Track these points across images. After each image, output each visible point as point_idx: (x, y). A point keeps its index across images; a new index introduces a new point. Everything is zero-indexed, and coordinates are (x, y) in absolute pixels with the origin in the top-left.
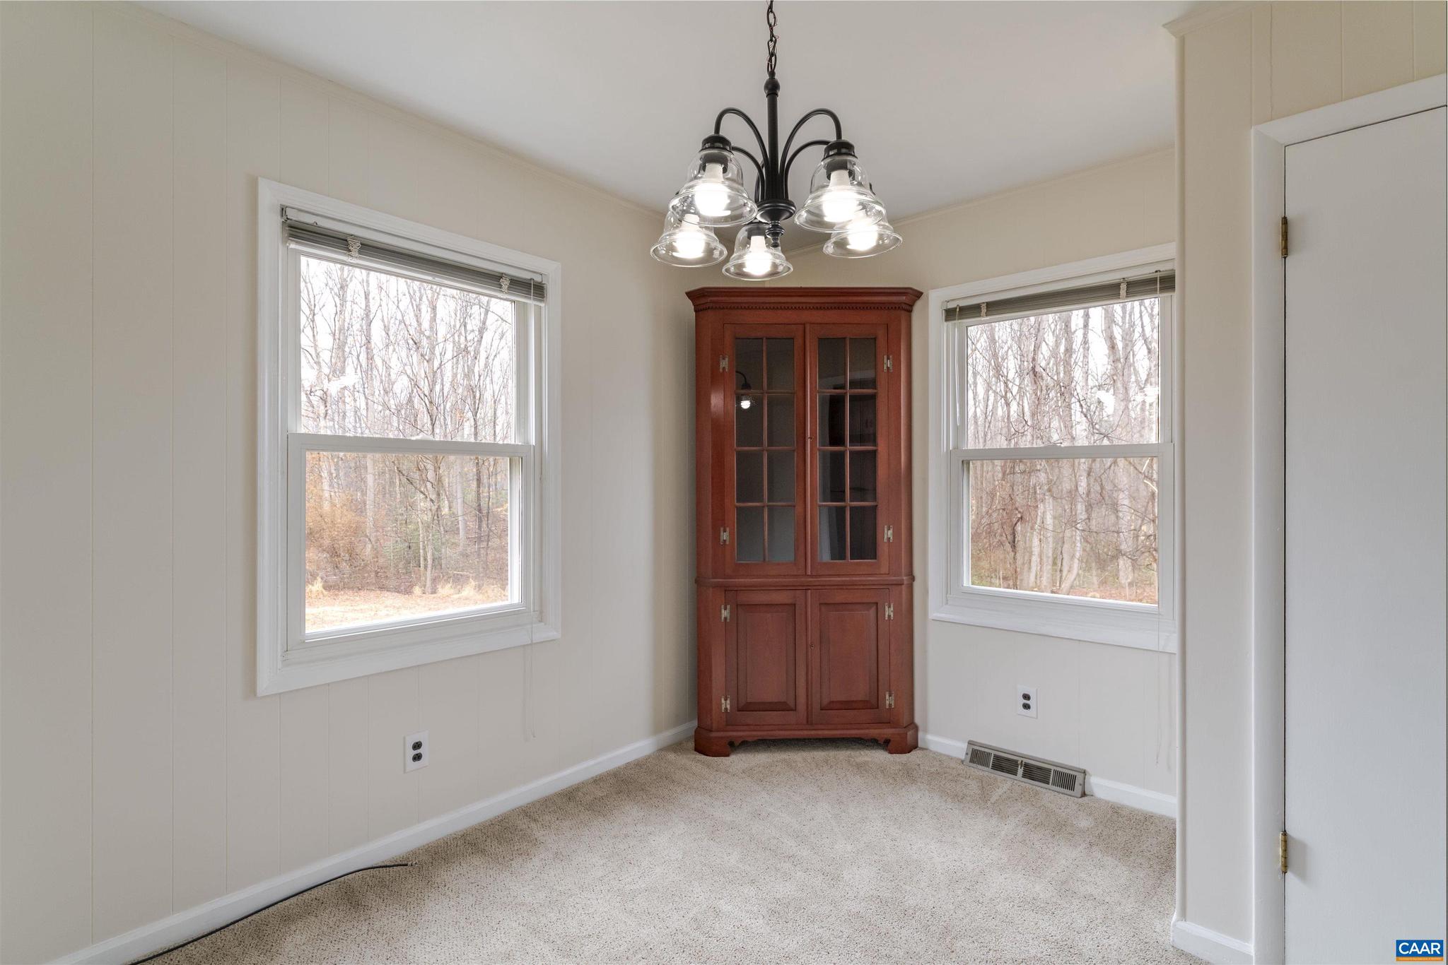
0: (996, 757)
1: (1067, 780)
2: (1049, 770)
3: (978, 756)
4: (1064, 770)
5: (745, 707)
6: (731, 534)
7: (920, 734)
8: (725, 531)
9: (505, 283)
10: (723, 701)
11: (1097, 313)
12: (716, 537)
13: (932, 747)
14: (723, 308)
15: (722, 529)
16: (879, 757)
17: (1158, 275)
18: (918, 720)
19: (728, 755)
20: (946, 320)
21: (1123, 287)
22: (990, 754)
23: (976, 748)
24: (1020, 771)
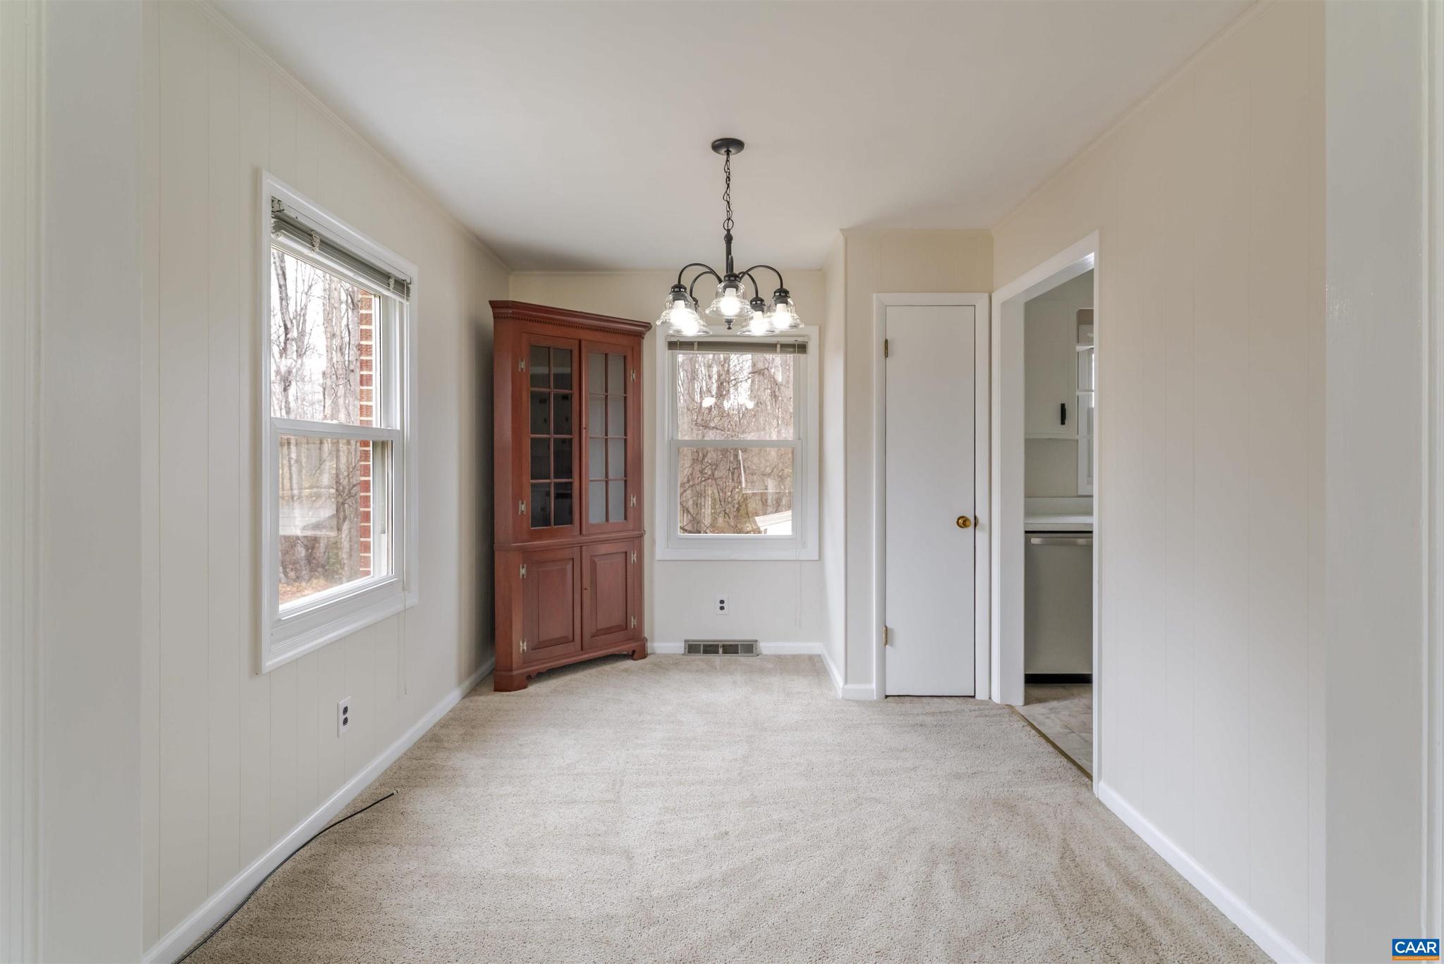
0: (704, 646)
1: (749, 648)
2: (737, 645)
3: (692, 648)
4: (745, 643)
5: (538, 646)
6: (527, 506)
7: (649, 645)
8: (522, 503)
9: (392, 282)
10: (521, 644)
11: (748, 356)
12: (516, 507)
13: (658, 651)
14: (522, 319)
15: (520, 502)
16: (629, 663)
17: (797, 343)
18: (646, 634)
19: (525, 687)
20: (669, 349)
21: (779, 346)
22: (700, 645)
23: (691, 643)
24: (721, 650)
